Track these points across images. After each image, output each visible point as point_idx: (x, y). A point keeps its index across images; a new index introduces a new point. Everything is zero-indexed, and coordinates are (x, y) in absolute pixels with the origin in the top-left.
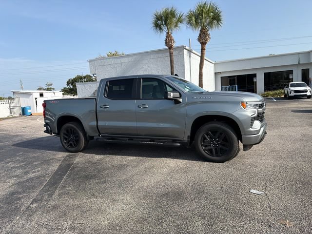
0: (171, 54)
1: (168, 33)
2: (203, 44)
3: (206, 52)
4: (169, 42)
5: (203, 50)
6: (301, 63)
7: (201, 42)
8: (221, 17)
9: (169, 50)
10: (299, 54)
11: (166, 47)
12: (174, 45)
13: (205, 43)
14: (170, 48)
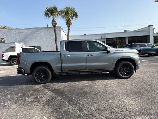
0: (55, 30)
1: (53, 19)
2: (69, 27)
3: (70, 30)
4: (54, 24)
5: (69, 29)
6: (102, 38)
7: (68, 25)
8: (78, 15)
9: (54, 28)
10: (101, 34)
11: (52, 26)
12: (57, 26)
13: (70, 26)
14: (55, 27)
